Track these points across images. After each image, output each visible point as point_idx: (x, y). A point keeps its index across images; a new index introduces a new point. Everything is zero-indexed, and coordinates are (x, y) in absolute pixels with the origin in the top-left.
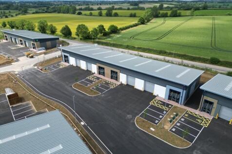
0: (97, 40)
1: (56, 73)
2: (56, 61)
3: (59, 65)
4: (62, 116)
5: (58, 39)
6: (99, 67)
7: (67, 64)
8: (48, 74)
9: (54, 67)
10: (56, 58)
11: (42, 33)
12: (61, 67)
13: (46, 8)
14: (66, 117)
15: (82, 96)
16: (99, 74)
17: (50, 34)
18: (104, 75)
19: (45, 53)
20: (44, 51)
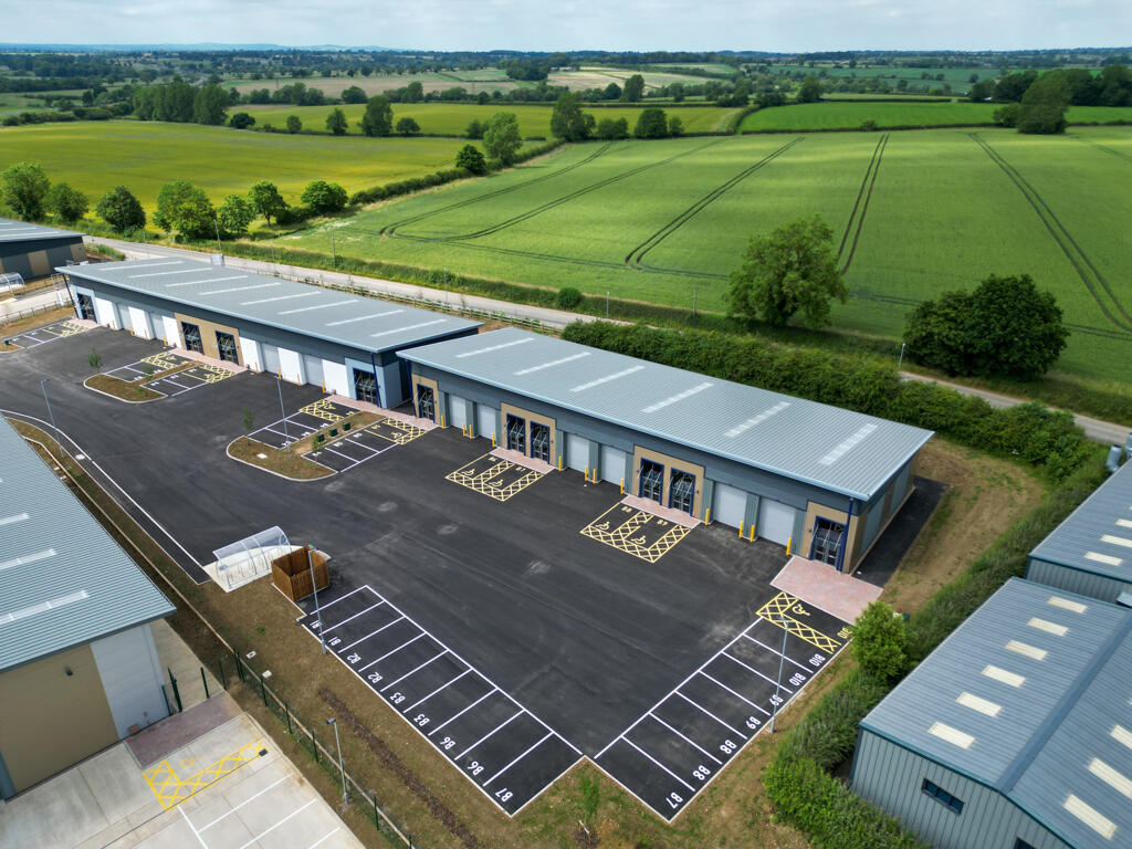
0: (245, 241)
1: (41, 353)
2: (53, 318)
3: (59, 329)
4: (26, 445)
5: (78, 240)
6: (184, 325)
7: (89, 325)
8: (16, 356)
9: (41, 335)
10: (57, 307)
11: (27, 219)
12: (65, 334)
13: (80, 93)
14: (37, 448)
15: (107, 403)
16: (189, 348)
17: (60, 222)
18: (202, 351)
19: (19, 295)
20: (17, 286)
